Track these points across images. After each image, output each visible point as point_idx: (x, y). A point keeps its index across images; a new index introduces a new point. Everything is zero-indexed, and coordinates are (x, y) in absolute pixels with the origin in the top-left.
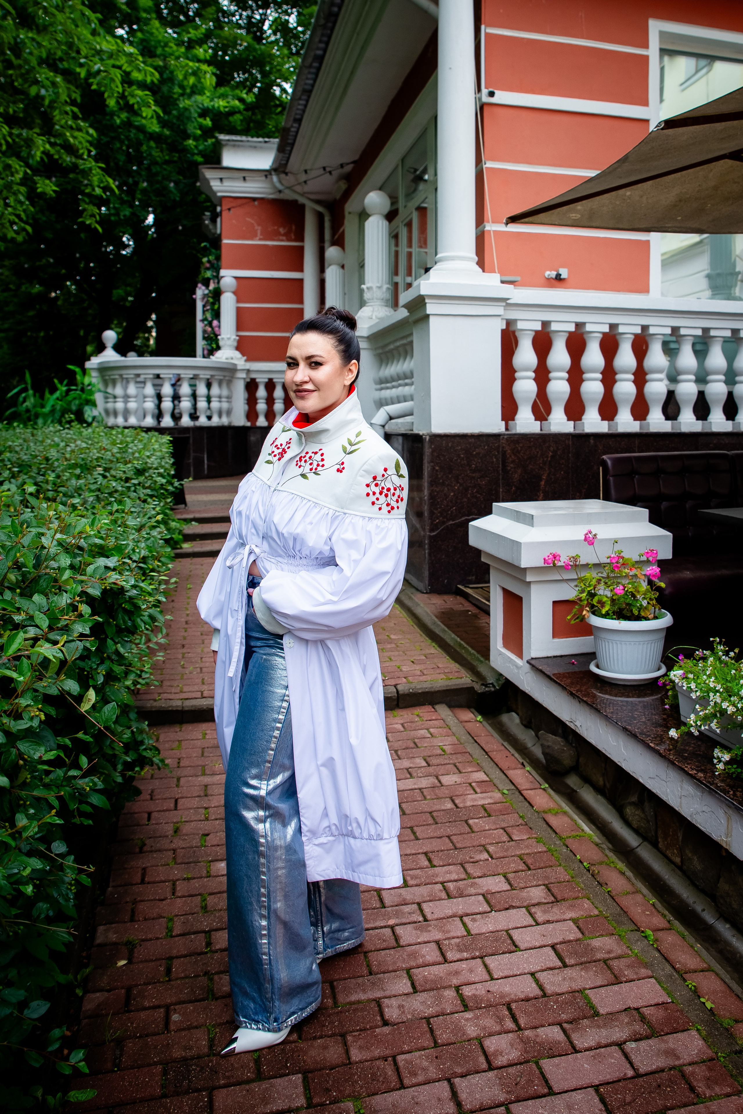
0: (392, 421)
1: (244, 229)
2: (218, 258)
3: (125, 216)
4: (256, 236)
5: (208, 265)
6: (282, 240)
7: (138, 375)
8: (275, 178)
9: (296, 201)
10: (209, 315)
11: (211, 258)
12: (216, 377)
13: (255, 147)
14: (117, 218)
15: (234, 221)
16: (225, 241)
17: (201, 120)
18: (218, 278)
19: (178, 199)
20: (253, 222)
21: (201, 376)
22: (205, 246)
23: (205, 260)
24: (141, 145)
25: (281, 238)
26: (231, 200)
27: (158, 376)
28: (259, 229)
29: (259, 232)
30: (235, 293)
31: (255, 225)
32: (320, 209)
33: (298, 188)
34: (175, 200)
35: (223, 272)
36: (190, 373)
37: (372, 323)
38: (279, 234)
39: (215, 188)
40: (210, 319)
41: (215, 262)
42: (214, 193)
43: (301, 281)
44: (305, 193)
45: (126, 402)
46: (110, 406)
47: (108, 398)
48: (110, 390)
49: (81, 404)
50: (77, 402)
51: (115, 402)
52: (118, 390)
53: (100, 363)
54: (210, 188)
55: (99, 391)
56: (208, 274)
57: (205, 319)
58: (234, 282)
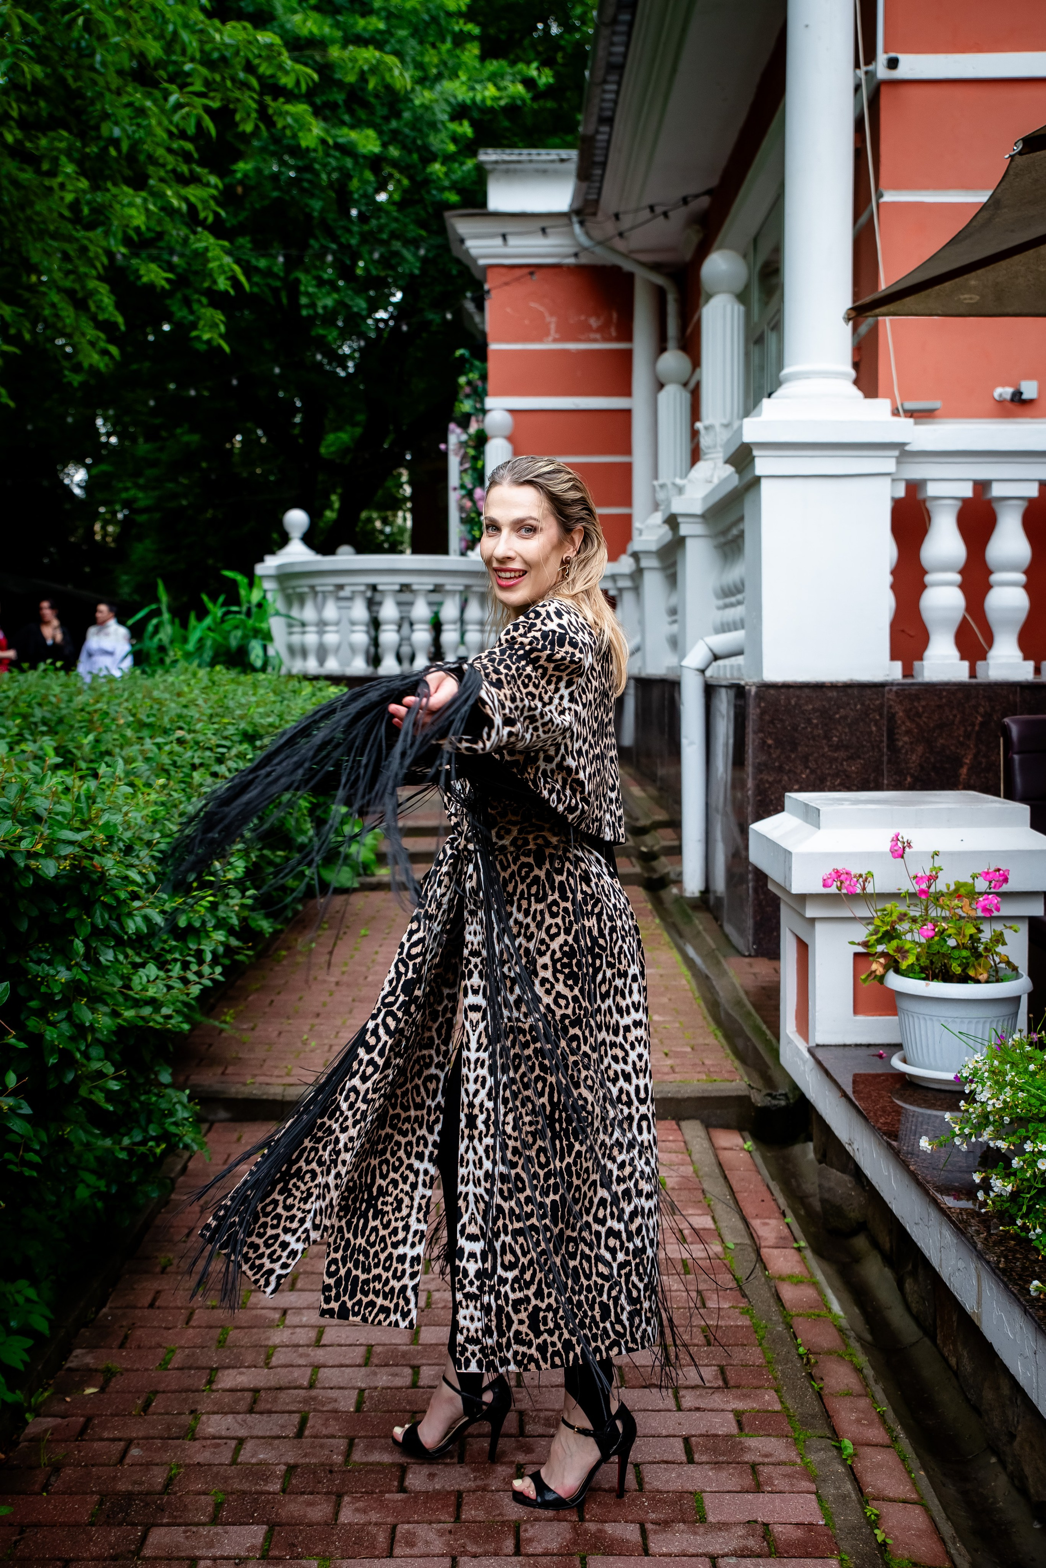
0: (720, 663)
1: (527, 322)
2: (484, 377)
3: (325, 307)
4: (547, 334)
5: (467, 390)
6: (595, 340)
7: (341, 587)
8: (578, 228)
9: (617, 269)
10: (468, 481)
11: (474, 376)
12: (475, 589)
13: (545, 172)
14: (311, 312)
15: (509, 310)
16: (494, 346)
17: (453, 126)
18: (482, 412)
19: (417, 272)
20: (541, 309)
21: (448, 588)
22: (462, 356)
23: (462, 380)
24: (350, 177)
25: (593, 336)
26: (503, 270)
27: (374, 588)
28: (552, 322)
29: (553, 327)
30: (510, 439)
31: (546, 314)
32: (659, 280)
33: (620, 244)
34: (412, 275)
35: (490, 402)
36: (429, 582)
37: (709, 488)
38: (590, 329)
39: (474, 252)
40: (470, 486)
41: (479, 383)
42: (474, 260)
43: (628, 412)
44: (630, 252)
45: (321, 633)
46: (296, 639)
47: (290, 626)
48: (295, 613)
49: (245, 637)
50: (239, 633)
51: (304, 633)
52: (309, 613)
53: (280, 567)
54: (467, 252)
55: (277, 614)
56: (467, 406)
57: (463, 486)
58: (507, 418)
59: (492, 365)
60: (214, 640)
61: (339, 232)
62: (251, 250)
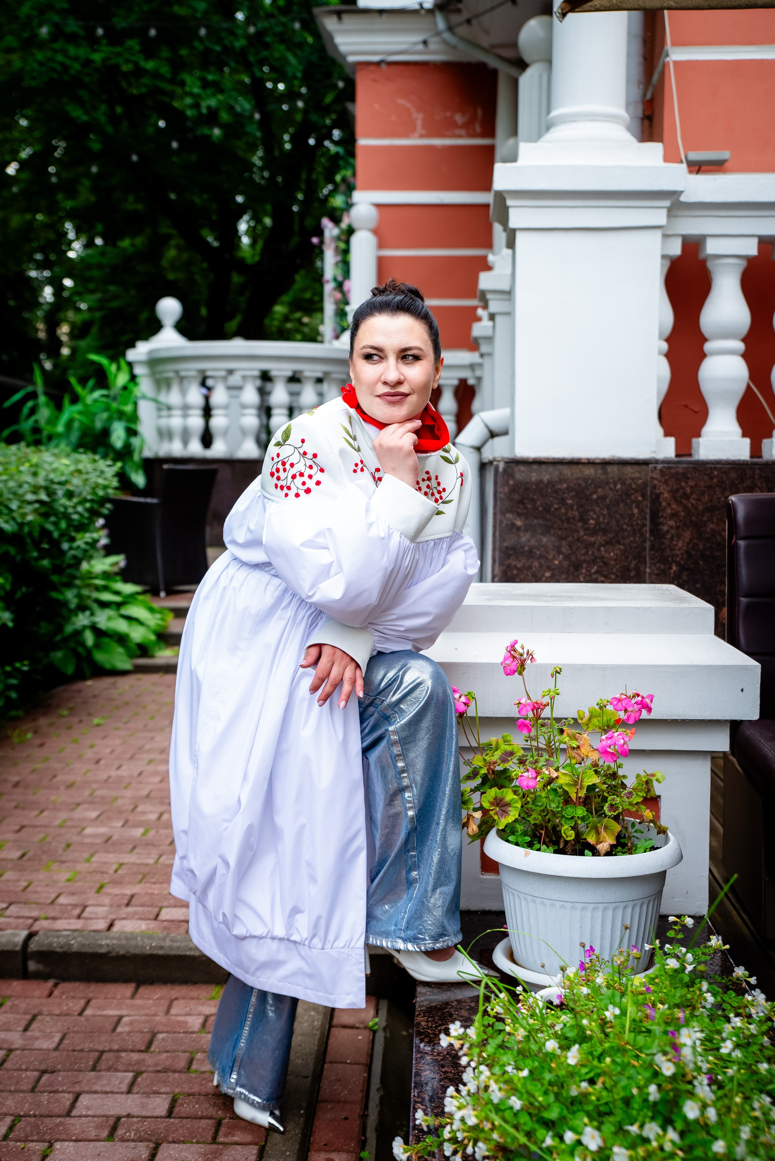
1: (394, 118)
2: (354, 173)
3: (209, 108)
4: (413, 130)
5: (343, 187)
6: (460, 136)
8: (441, 23)
9: (482, 66)
10: (339, 273)
11: (348, 173)
12: (334, 376)
15: (377, 106)
16: (362, 142)
18: (349, 205)
20: (409, 105)
23: (338, 178)
25: (458, 132)
26: (373, 68)
28: (419, 118)
29: (419, 123)
30: (374, 231)
31: (413, 110)
33: (483, 40)
35: (357, 196)
36: (286, 369)
38: (454, 125)
39: (343, 49)
40: (340, 279)
41: (350, 179)
42: (344, 57)
44: (493, 46)
45: (185, 416)
46: (163, 422)
47: (159, 409)
48: (163, 398)
49: (110, 420)
50: (105, 415)
51: (170, 416)
52: (174, 397)
53: (151, 352)
54: (335, 47)
55: (144, 397)
56: (338, 201)
57: (335, 279)
58: (373, 212)
59: (361, 161)
60: (82, 423)
61: (224, 34)
62: (141, 52)
